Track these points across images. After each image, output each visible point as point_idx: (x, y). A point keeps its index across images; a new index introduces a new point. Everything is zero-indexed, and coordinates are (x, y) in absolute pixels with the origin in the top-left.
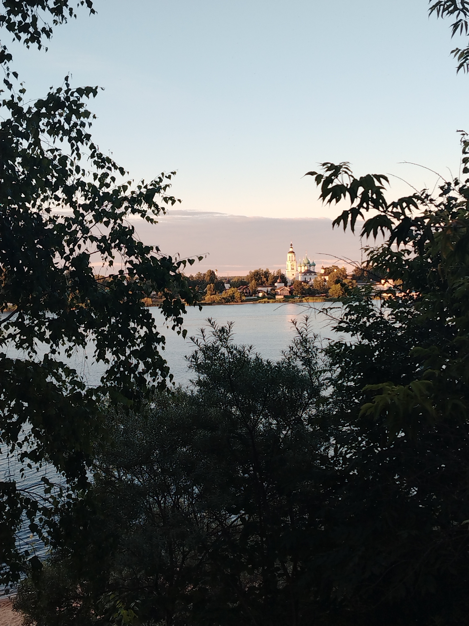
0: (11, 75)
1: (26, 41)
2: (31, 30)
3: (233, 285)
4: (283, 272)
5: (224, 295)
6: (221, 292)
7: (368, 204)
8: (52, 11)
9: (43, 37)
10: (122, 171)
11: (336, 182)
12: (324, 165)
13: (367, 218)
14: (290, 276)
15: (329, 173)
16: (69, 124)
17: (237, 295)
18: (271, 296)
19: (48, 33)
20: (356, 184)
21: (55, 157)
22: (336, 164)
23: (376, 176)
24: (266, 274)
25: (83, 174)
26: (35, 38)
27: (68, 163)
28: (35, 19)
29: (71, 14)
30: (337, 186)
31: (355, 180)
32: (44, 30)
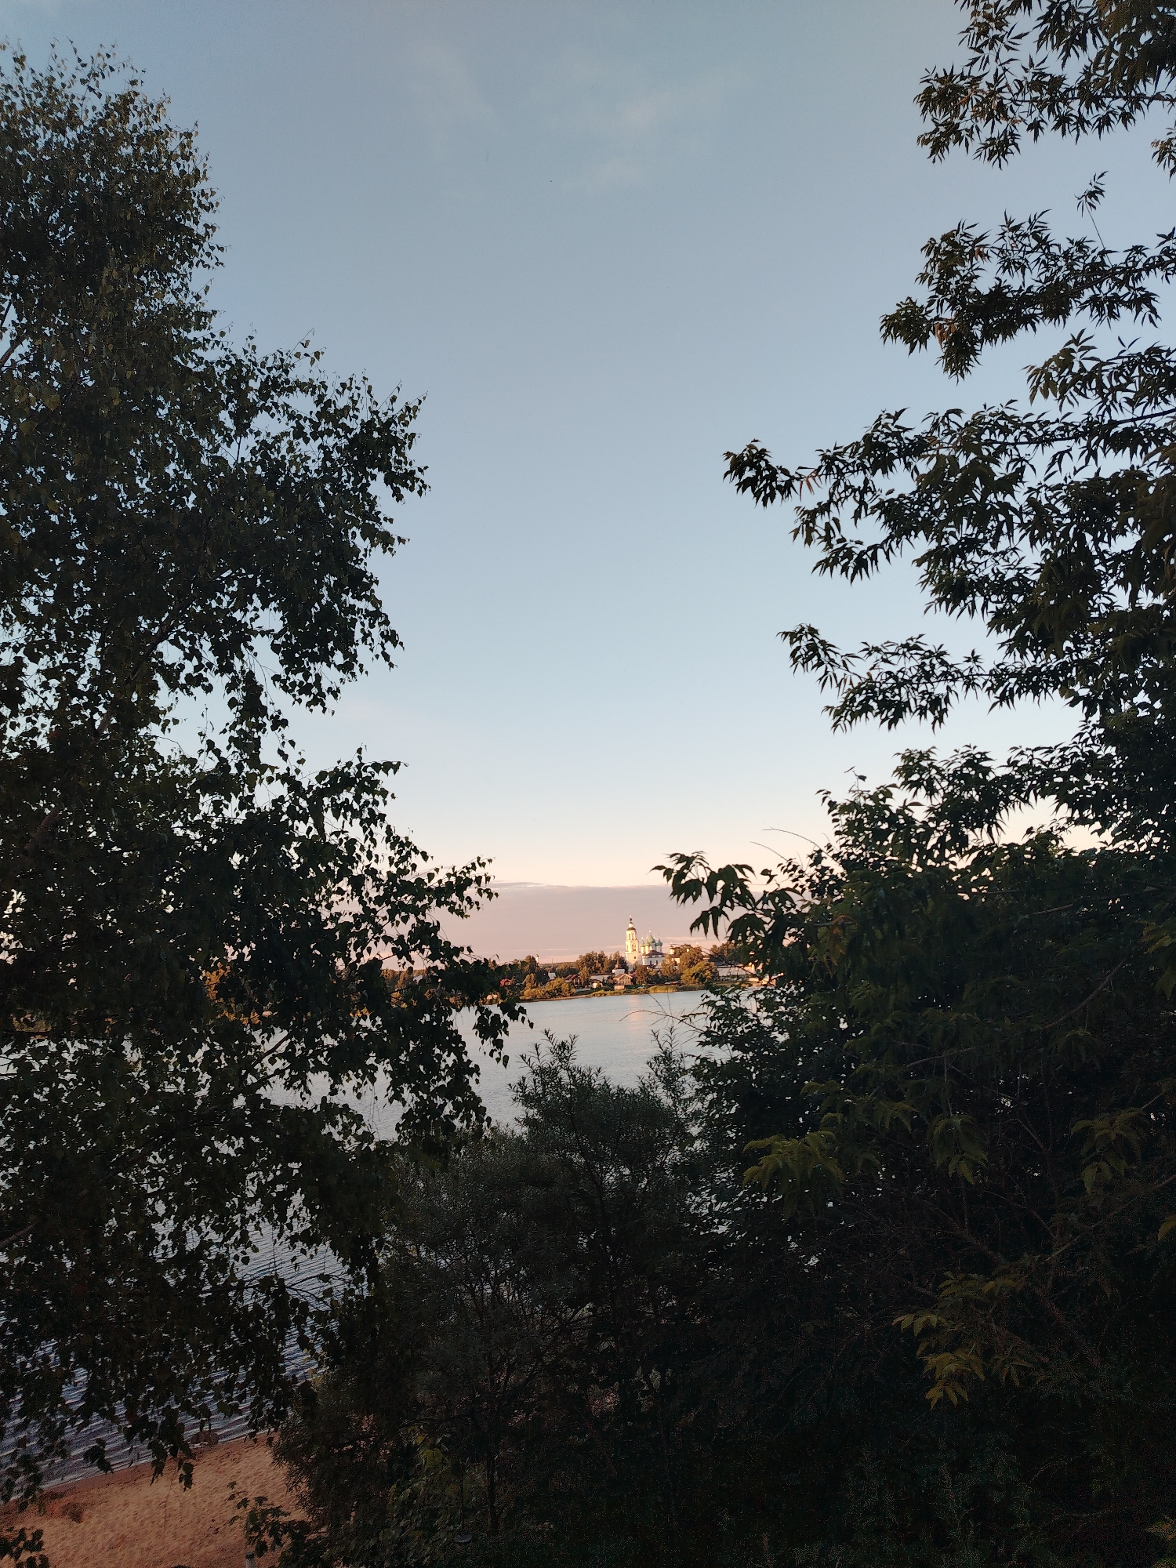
0: (287, 744)
1: (308, 704)
2: (315, 690)
3: (559, 974)
4: (622, 955)
5: (548, 987)
6: (544, 984)
7: (732, 902)
8: (339, 667)
9: (329, 698)
10: (425, 856)
11: (690, 876)
12: (672, 856)
13: (732, 920)
14: (631, 959)
15: (680, 865)
16: (358, 803)
17: (565, 987)
18: (609, 987)
19: (335, 693)
20: (714, 877)
21: (341, 841)
22: (689, 854)
23: (737, 866)
24: (601, 958)
25: (377, 861)
26: (318, 700)
27: (357, 847)
28: (318, 677)
29: (361, 670)
30: (691, 880)
31: (712, 873)
32: (330, 690)
